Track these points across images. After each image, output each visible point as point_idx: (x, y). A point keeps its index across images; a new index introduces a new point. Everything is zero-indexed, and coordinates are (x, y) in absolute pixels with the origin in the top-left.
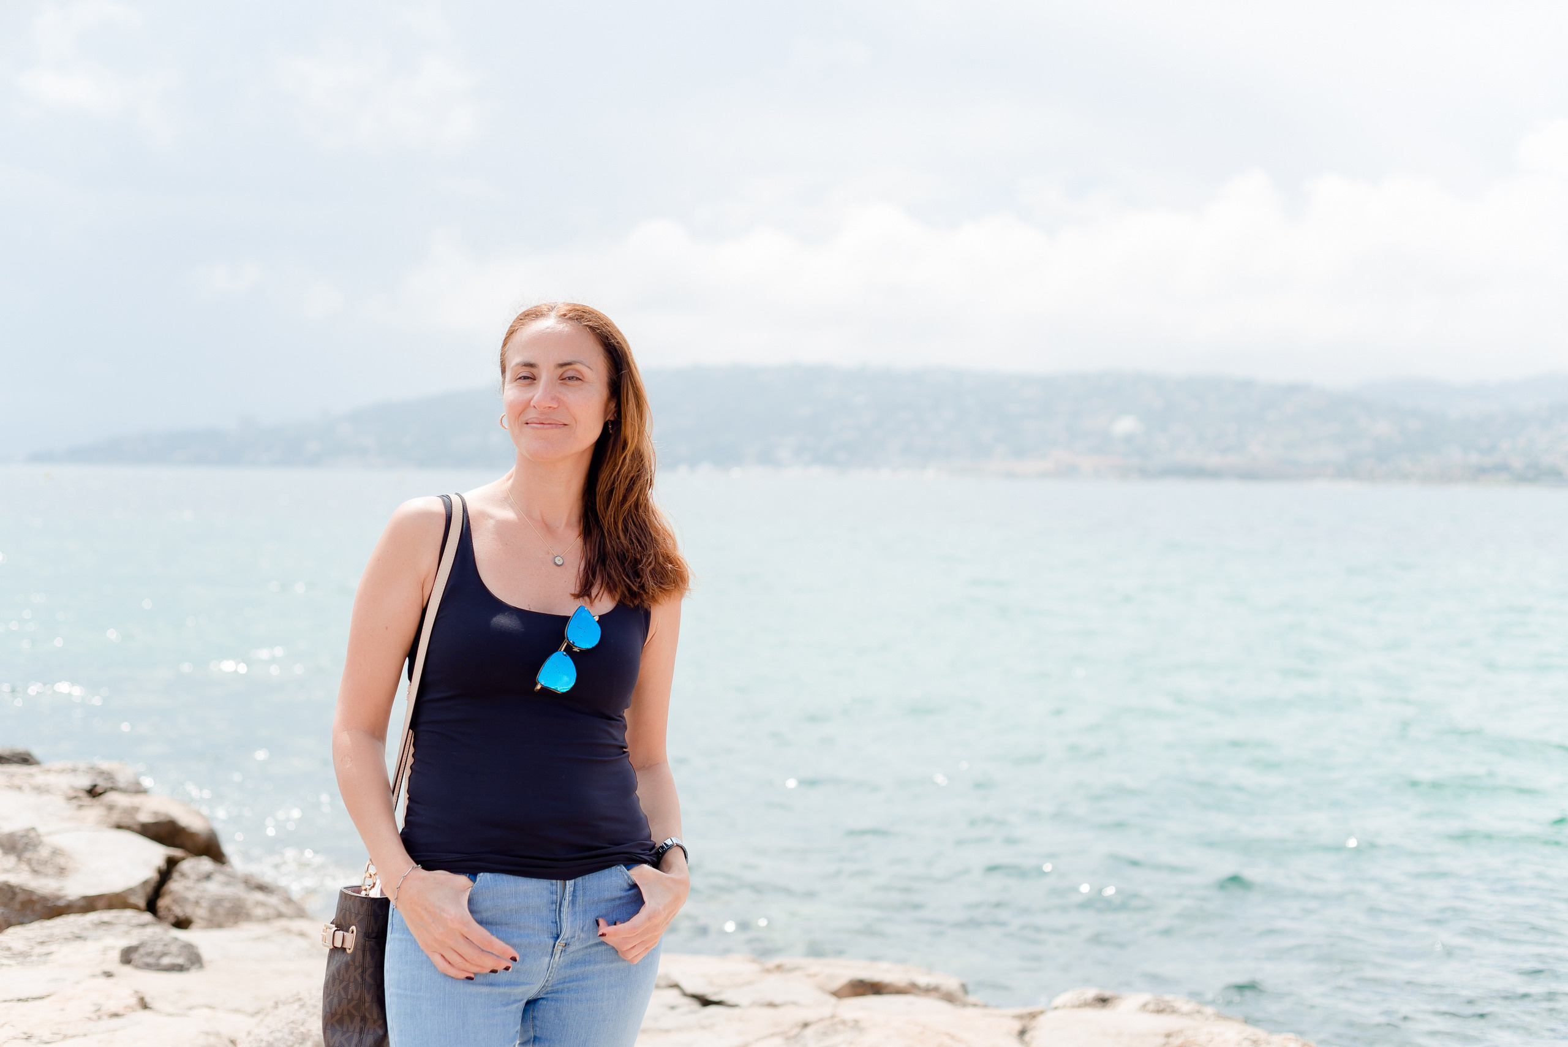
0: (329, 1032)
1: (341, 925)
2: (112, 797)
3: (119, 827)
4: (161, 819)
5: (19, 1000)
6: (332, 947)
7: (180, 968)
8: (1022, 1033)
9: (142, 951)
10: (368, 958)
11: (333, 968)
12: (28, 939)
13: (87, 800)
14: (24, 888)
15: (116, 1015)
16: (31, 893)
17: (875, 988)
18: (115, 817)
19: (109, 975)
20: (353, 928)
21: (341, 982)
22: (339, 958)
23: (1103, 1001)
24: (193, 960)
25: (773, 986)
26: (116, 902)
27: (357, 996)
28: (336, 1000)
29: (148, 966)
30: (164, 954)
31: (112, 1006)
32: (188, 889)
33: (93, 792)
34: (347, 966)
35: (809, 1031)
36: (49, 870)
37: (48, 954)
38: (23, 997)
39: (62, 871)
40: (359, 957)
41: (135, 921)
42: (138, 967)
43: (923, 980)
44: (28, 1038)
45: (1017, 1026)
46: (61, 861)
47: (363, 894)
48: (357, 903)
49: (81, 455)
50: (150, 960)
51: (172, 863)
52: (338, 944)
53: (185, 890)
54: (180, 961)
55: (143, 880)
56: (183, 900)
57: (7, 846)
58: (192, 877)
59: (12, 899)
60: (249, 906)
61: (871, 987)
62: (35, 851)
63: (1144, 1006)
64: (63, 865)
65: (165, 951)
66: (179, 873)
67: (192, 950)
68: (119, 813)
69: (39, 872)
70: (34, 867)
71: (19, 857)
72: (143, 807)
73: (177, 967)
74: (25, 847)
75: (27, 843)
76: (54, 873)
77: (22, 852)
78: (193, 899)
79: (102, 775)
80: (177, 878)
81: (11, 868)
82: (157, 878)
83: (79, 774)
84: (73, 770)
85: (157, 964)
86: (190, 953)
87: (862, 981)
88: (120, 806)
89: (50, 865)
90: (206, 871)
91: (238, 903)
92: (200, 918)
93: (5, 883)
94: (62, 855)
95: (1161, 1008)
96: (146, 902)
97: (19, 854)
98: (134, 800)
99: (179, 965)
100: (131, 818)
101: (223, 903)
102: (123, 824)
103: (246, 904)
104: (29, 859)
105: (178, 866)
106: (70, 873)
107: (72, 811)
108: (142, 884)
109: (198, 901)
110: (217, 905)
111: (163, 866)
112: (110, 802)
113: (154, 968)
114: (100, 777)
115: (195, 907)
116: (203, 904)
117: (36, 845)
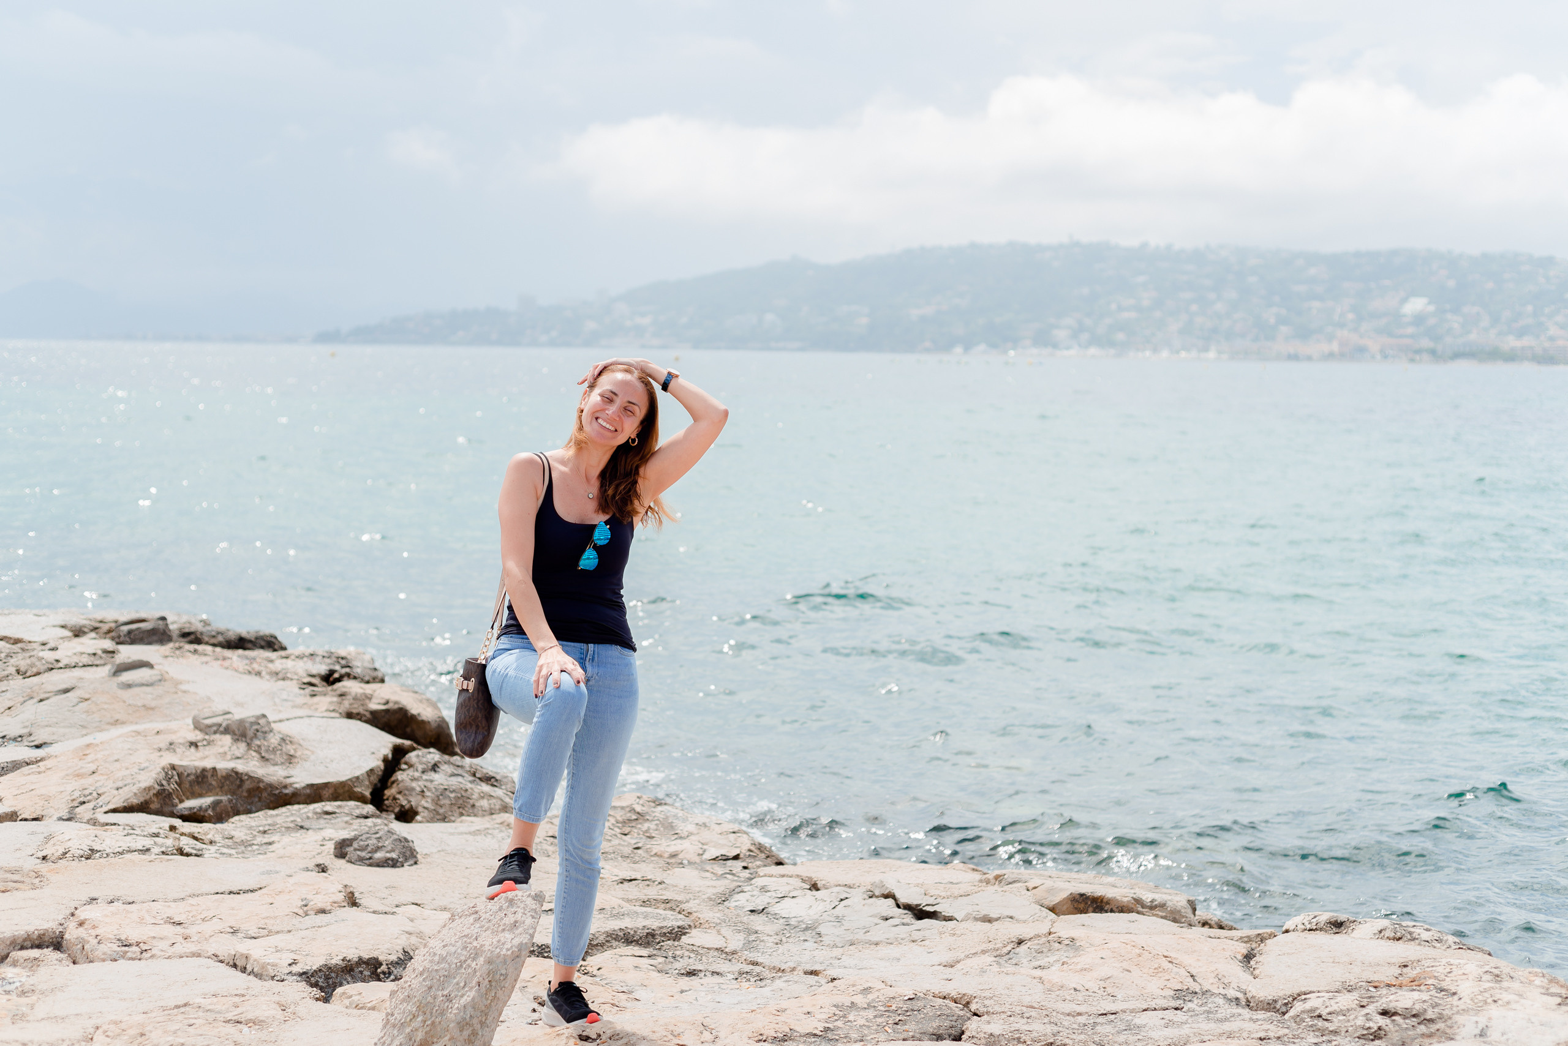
0: (459, 733)
1: (466, 677)
2: (347, 685)
3: (350, 716)
4: (392, 706)
5: (231, 893)
6: (461, 689)
7: (393, 864)
8: (1248, 957)
9: (355, 845)
10: (480, 695)
11: (461, 700)
12: (250, 828)
13: (322, 688)
14: (252, 775)
15: (323, 911)
16: (260, 780)
17: (1097, 904)
18: (346, 705)
19: (323, 869)
20: (473, 679)
21: (466, 707)
22: (465, 695)
23: (1337, 925)
24: (407, 855)
25: (991, 900)
26: (341, 792)
27: (474, 714)
28: (463, 717)
29: (361, 861)
30: (378, 849)
31: (320, 902)
32: (413, 779)
33: (329, 679)
34: (469, 698)
35: (1023, 948)
36: (278, 757)
37: (270, 844)
38: (235, 889)
39: (290, 759)
40: (476, 694)
41: (357, 812)
42: (350, 862)
43: (1147, 897)
44: (235, 932)
45: (1243, 949)
46: (290, 748)
47: (479, 662)
48: (476, 666)
49: (366, 334)
50: (363, 854)
51: (399, 753)
52: (465, 687)
53: (412, 780)
54: (394, 855)
55: (368, 768)
56: (407, 790)
57: (237, 732)
58: (420, 767)
59: (240, 786)
60: (475, 796)
61: (1092, 902)
62: (264, 738)
63: (1380, 932)
64: (292, 752)
65: (380, 845)
66: (406, 763)
67: (406, 844)
68: (352, 701)
69: (267, 760)
70: (263, 755)
71: (248, 745)
72: (376, 694)
73: (390, 862)
74: (255, 734)
75: (258, 731)
76: (283, 761)
77: (251, 739)
78: (418, 789)
79: (340, 660)
80: (404, 766)
81: (239, 755)
82: (382, 767)
83: (318, 659)
84: (312, 655)
85: (370, 858)
86: (404, 847)
87: (1082, 895)
88: (353, 694)
89: (278, 752)
90: (433, 762)
91: (464, 794)
92: (425, 808)
93: (233, 770)
94: (291, 742)
95: (1399, 935)
96: (372, 794)
97: (248, 741)
98: (369, 688)
99: (392, 859)
100: (363, 705)
101: (447, 793)
102: (355, 711)
103: (472, 794)
104: (259, 746)
105: (407, 756)
106: (296, 760)
107: (308, 697)
108: (367, 772)
109: (423, 791)
110: (442, 795)
111: (390, 756)
112: (344, 690)
113: (367, 862)
114: (338, 662)
115: (420, 797)
116: (428, 794)
117: (266, 733)
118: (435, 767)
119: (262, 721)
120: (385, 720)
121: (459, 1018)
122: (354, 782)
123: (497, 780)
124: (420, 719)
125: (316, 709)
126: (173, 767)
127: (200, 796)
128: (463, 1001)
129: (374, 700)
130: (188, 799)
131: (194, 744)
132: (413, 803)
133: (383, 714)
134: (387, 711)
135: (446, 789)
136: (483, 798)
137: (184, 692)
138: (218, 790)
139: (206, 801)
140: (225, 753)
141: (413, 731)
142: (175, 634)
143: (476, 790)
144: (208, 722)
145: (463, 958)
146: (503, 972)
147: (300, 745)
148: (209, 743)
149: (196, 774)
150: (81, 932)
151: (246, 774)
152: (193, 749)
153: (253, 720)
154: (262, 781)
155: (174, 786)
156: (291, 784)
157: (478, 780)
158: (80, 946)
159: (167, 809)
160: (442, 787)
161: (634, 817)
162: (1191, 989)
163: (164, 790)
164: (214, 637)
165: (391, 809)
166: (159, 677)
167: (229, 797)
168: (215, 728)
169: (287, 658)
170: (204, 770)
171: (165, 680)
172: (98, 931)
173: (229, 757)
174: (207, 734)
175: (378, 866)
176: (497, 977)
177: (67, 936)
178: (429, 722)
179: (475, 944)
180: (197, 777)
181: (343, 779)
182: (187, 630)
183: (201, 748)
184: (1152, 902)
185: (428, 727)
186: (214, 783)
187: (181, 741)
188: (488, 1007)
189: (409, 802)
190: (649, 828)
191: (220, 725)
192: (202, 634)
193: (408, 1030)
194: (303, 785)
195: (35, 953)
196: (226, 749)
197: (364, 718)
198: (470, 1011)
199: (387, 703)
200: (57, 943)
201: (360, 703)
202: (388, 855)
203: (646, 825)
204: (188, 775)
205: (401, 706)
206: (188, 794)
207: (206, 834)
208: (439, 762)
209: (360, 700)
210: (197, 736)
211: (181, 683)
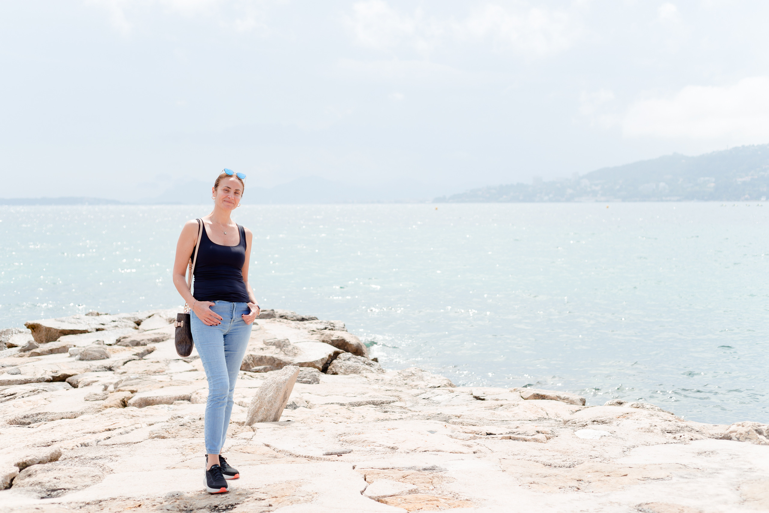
1: (179, 321)
3: (323, 341)
4: (340, 338)
5: (249, 388)
6: (177, 326)
7: (309, 383)
16: (281, 361)
17: (543, 397)
18: (323, 338)
20: (182, 321)
21: (180, 334)
22: (179, 329)
23: (620, 404)
25: (505, 395)
26: (308, 365)
27: (184, 337)
28: (179, 339)
30: (304, 378)
34: (182, 330)
36: (291, 354)
39: (295, 354)
40: (184, 328)
43: (562, 396)
46: (296, 351)
47: (185, 313)
48: (183, 315)
51: (336, 354)
52: (179, 325)
53: (338, 363)
54: (310, 380)
55: (322, 358)
56: (336, 366)
57: (277, 345)
58: (343, 359)
59: (274, 362)
60: (361, 369)
61: (541, 397)
62: (287, 347)
63: (632, 405)
64: (296, 352)
65: (305, 376)
66: (339, 358)
67: (315, 377)
68: (325, 336)
69: (287, 355)
70: (286, 353)
71: (281, 349)
72: (335, 334)
73: (308, 382)
74: (284, 346)
75: (284, 344)
76: (292, 355)
77: (282, 347)
78: (340, 366)
79: (331, 324)
80: (338, 359)
81: (277, 353)
82: (328, 358)
83: (323, 324)
84: (321, 322)
85: (301, 380)
86: (314, 377)
87: (537, 394)
88: (326, 334)
89: (291, 352)
90: (348, 357)
91: (357, 368)
92: (341, 372)
93: (272, 357)
94: (297, 349)
95: (638, 406)
96: (322, 367)
97: (281, 348)
98: (332, 332)
99: (309, 381)
100: (329, 338)
101: (350, 367)
102: (325, 340)
103: (360, 368)
104: (285, 350)
105: (339, 355)
106: (297, 355)
107: (310, 335)
108: (321, 359)
109: (341, 367)
110: (348, 368)
111: (332, 355)
112: (323, 332)
113: (300, 382)
114: (330, 325)
115: (340, 368)
116: (343, 367)
117: (288, 345)
118: (349, 359)
119: (287, 341)
120: (336, 343)
121: (268, 400)
122: (315, 362)
123: (373, 365)
124: (350, 343)
125: (312, 339)
126: (251, 355)
127: (260, 365)
128: (270, 395)
129: (334, 336)
130: (256, 366)
131: (262, 349)
132: (337, 371)
133: (336, 341)
134: (337, 340)
135: (350, 366)
136: (364, 370)
137: (267, 333)
138: (267, 363)
139: (261, 367)
140: (272, 352)
141: (347, 348)
142: (277, 316)
143: (362, 367)
144: (268, 341)
145: (271, 384)
146: (281, 387)
147: (300, 350)
148: (268, 348)
149: (259, 358)
150: (197, 396)
151: (277, 358)
152: (262, 350)
153: (283, 340)
154: (282, 361)
155: (251, 362)
156: (292, 362)
157: (365, 364)
158: (195, 400)
159: (248, 369)
160: (349, 365)
161: (411, 375)
162: (545, 417)
163: (247, 363)
164: (292, 317)
165: (329, 373)
166: (259, 328)
167: (270, 366)
168: (270, 343)
169: (311, 323)
170: (262, 357)
171: (261, 329)
172: (201, 396)
173: (273, 353)
174: (267, 345)
175: (304, 383)
176: (279, 388)
177: (192, 397)
178: (353, 345)
179: (275, 380)
180: (259, 359)
181: (311, 361)
182: (282, 315)
183: (264, 350)
184: (564, 397)
185: (353, 346)
186: (265, 361)
187: (258, 348)
188: (276, 397)
189: (336, 370)
190: (414, 378)
191: (272, 342)
192: (287, 316)
193: (255, 404)
194: (297, 363)
195: (182, 401)
196: (273, 351)
197: (329, 343)
198: (271, 398)
199: (339, 337)
200: (189, 400)
201: (328, 337)
202: (308, 380)
203: (413, 377)
204: (256, 358)
205: (343, 338)
206: (256, 365)
207: (255, 375)
208: (351, 357)
209: (328, 336)
210: (264, 346)
211: (266, 330)
